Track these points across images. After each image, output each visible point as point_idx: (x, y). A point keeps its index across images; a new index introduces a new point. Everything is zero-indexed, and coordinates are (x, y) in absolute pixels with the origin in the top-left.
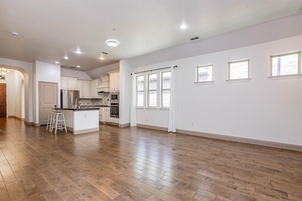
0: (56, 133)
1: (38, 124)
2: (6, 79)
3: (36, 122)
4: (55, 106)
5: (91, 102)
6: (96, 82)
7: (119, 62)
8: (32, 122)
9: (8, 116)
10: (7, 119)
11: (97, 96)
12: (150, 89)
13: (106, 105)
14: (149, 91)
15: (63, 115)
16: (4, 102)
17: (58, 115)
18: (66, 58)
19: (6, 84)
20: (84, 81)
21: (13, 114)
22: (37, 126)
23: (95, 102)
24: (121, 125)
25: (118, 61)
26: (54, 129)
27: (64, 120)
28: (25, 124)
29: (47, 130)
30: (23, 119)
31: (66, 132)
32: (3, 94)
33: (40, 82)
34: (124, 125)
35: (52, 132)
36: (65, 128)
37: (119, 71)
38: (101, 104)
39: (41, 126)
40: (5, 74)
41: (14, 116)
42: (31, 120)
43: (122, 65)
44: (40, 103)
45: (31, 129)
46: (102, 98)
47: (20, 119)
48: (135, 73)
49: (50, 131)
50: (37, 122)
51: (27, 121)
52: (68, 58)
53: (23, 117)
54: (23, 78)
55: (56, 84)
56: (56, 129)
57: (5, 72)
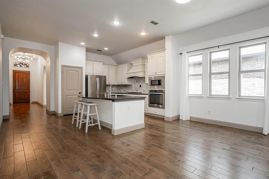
0: (86, 131)
1: (60, 114)
2: (30, 67)
3: (58, 111)
4: (80, 93)
5: (117, 89)
6: (125, 67)
7: (165, 38)
8: (54, 110)
9: (32, 102)
10: (31, 104)
11: (126, 82)
12: (212, 72)
13: (137, 92)
14: (211, 74)
15: (96, 107)
16: (28, 88)
17: (89, 107)
18: (96, 35)
19: (30, 71)
20: (110, 66)
21: (36, 100)
22: (59, 116)
23: (122, 88)
24: (169, 118)
25: (163, 38)
26: (84, 125)
27: (97, 113)
28: (46, 112)
29: (72, 123)
30: (45, 105)
31: (100, 128)
32: (27, 81)
33: (63, 66)
34: (172, 118)
35: (80, 128)
36: (99, 123)
37: (165, 50)
38: (130, 91)
39: (64, 115)
40: (28, 61)
41: (36, 102)
42: (52, 109)
43: (168, 43)
44: (63, 90)
45: (53, 118)
46: (131, 84)
47: (41, 106)
48: (187, 53)
49: (77, 126)
50: (60, 111)
51: (48, 109)
52: (98, 36)
53: (45, 103)
54: (45, 64)
55: (81, 68)
56: (87, 126)
57: (29, 60)
